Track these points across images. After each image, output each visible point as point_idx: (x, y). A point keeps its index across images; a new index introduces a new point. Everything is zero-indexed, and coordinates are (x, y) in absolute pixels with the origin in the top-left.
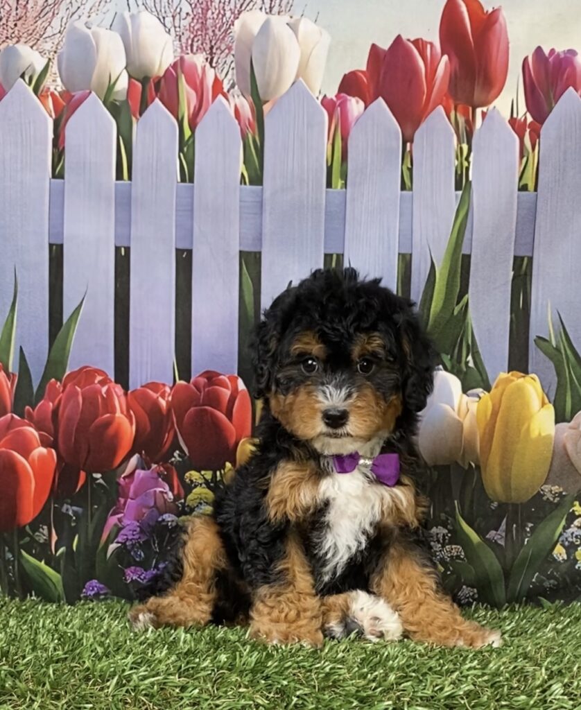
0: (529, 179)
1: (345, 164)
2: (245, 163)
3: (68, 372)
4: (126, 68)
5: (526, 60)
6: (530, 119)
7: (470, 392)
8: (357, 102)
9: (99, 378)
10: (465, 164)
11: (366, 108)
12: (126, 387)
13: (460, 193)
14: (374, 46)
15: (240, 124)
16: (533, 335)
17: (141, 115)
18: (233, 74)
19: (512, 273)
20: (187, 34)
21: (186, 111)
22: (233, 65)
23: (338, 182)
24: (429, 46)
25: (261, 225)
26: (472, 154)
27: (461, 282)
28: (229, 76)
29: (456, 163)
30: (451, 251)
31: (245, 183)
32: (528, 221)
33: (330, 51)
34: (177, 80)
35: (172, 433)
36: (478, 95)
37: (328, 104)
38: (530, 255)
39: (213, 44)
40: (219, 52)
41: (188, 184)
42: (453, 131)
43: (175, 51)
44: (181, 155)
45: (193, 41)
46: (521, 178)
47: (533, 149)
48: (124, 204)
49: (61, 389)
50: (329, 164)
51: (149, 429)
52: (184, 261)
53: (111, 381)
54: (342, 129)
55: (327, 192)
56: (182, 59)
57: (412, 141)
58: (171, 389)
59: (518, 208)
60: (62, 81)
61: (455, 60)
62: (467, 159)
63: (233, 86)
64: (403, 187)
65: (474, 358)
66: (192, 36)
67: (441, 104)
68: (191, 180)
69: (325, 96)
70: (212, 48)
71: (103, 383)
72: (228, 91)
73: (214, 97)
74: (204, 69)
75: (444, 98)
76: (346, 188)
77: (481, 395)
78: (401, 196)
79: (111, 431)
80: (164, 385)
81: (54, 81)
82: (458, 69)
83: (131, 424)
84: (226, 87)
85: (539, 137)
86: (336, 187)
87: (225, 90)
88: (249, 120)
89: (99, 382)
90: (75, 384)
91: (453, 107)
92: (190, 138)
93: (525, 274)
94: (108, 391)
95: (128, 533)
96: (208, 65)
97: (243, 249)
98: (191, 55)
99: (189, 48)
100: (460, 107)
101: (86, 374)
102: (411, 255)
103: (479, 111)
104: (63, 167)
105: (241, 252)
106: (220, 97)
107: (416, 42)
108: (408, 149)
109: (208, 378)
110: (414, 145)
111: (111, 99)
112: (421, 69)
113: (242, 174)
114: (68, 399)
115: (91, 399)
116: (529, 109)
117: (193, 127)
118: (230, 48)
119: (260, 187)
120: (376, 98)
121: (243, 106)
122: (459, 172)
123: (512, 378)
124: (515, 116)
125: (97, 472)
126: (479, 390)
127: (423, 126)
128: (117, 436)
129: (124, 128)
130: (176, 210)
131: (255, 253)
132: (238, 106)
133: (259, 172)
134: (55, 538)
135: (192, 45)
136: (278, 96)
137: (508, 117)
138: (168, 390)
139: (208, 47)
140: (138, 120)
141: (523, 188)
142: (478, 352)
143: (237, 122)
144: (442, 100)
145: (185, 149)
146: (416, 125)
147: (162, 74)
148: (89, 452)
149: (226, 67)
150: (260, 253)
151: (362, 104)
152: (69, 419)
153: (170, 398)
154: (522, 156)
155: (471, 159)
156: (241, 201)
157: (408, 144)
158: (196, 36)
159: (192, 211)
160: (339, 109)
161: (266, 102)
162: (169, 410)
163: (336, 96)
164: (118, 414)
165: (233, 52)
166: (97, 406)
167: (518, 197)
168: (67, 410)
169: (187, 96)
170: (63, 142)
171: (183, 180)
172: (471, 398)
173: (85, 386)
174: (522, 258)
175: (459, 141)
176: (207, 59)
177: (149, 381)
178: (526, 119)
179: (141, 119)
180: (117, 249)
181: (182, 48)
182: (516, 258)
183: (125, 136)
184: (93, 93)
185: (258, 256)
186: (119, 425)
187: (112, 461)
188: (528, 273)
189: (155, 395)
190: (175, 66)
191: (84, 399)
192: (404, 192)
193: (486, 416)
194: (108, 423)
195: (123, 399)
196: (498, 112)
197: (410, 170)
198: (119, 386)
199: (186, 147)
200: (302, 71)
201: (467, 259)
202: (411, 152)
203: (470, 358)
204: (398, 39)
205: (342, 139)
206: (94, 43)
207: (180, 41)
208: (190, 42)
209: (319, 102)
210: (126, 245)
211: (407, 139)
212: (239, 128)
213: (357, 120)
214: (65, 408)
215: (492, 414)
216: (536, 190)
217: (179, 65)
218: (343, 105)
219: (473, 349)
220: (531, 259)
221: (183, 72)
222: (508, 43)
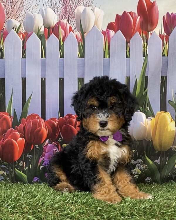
0: (166, 53)
1: (109, 51)
2: (79, 51)
3: (28, 116)
4: (43, 25)
5: (164, 17)
6: (165, 34)
7: (148, 118)
8: (113, 32)
9: (37, 117)
10: (146, 49)
11: (115, 33)
12: (45, 119)
13: (144, 58)
14: (117, 15)
15: (77, 40)
16: (167, 100)
17: (48, 38)
18: (75, 25)
19: (160, 82)
20: (61, 14)
21: (61, 37)
22: (75, 22)
23: (107, 56)
24: (134, 14)
25: (84, 70)
26: (148, 46)
27: (145, 85)
28: (74, 26)
29: (143, 49)
30: (142, 75)
31: (79, 58)
32: (165, 66)
33: (104, 16)
34: (58, 28)
35: (58, 133)
36: (149, 28)
37: (104, 33)
38: (166, 76)
39: (69, 16)
40: (71, 18)
41: (62, 58)
42: (142, 39)
43: (58, 19)
44: (60, 50)
45: (63, 16)
46: (163, 53)
47: (167, 43)
48: (43, 65)
49: (26, 121)
50: (104, 50)
51: (52, 132)
52: (61, 82)
53: (40, 118)
54: (108, 40)
55: (104, 59)
56: (60, 21)
57: (129, 43)
58: (58, 119)
59: (162, 62)
60: (25, 29)
61: (142, 18)
62: (146, 47)
63: (75, 29)
64: (127, 57)
65: (149, 107)
66: (63, 14)
67: (138, 31)
68: (63, 57)
69: (103, 30)
70: (69, 17)
71: (38, 118)
72: (74, 30)
73: (70, 32)
74: (66, 24)
75: (139, 29)
76: (109, 57)
77: (152, 118)
78: (127, 59)
79: (41, 132)
80: (56, 118)
81: (22, 29)
82: (143, 20)
83: (46, 130)
84: (73, 29)
85: (168, 40)
86: (106, 58)
87: (73, 30)
88: (80, 38)
89: (37, 118)
90: (30, 119)
91: (142, 32)
92: (63, 44)
93: (165, 82)
94: (40, 121)
95: (46, 163)
96: (68, 22)
97: (79, 77)
98: (62, 20)
99: (62, 18)
100: (144, 32)
101: (33, 116)
102: (130, 77)
103: (150, 33)
104: (25, 55)
105: (78, 78)
106: (71, 32)
107: (130, 13)
108: (128, 45)
109: (69, 116)
110: (130, 44)
111: (39, 34)
112: (132, 21)
113: (78, 55)
114: (28, 124)
115: (34, 123)
116: (165, 32)
117: (63, 42)
118: (74, 17)
119: (84, 58)
120: (118, 30)
121: (78, 34)
122: (144, 52)
123: (161, 113)
124: (161, 34)
125: (36, 145)
126: (151, 117)
127: (133, 38)
128: (42, 134)
129: (43, 43)
130: (59, 66)
131: (82, 78)
132: (77, 34)
133: (83, 54)
134: (25, 164)
135: (63, 17)
136: (89, 31)
137: (158, 34)
138: (57, 120)
139: (67, 17)
140: (47, 40)
141: (164, 55)
142: (150, 106)
143: (76, 39)
144: (138, 30)
145: (61, 48)
146: (131, 38)
147: (54, 26)
148: (34, 139)
149: (73, 23)
150: (84, 78)
151: (114, 32)
152: (29, 129)
153: (58, 122)
154: (163, 46)
155: (147, 47)
156: (78, 63)
157: (128, 44)
158: (64, 14)
159: (64, 66)
160: (107, 34)
161: (85, 33)
162: (57, 126)
163: (106, 30)
164: (43, 127)
165: (75, 18)
166: (36, 125)
167: (162, 58)
168: (28, 127)
169: (62, 32)
170: (25, 47)
171: (61, 57)
172: (149, 120)
173: (33, 119)
174: (164, 77)
175: (144, 42)
176: (67, 21)
177: (51, 117)
178: (164, 34)
179: (48, 40)
180: (42, 79)
181: (60, 18)
182: (162, 77)
183: (43, 45)
184: (34, 32)
185: (83, 79)
186: (43, 130)
187: (41, 142)
188: (166, 81)
189: (53, 122)
190: (58, 23)
191: (32, 123)
192: (127, 58)
193: (154, 125)
194: (40, 130)
195: (44, 123)
196: (156, 33)
197: (129, 51)
198: (43, 119)
199: (62, 47)
200: (96, 23)
201: (147, 77)
202: (129, 46)
203: (148, 108)
204: (125, 12)
205: (108, 43)
206: (34, 18)
207: (59, 16)
208: (62, 16)
209: (101, 32)
210: (44, 77)
211: (128, 42)
212: (77, 41)
213: (113, 37)
214: (27, 126)
215: (155, 124)
216: (168, 56)
217: (59, 23)
218: (108, 33)
219: (149, 105)
220: (166, 77)
221: (60, 25)
222: (158, 12)
